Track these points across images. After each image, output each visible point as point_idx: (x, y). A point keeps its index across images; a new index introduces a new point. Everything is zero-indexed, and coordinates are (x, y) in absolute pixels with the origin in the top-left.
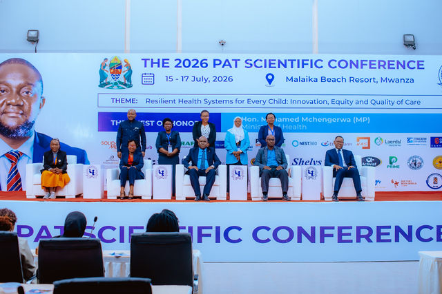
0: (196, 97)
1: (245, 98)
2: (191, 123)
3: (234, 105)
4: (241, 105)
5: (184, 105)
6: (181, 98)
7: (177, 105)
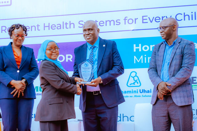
0: (67, 19)
1: (139, 15)
2: (61, 58)
3: (123, 27)
4: (133, 27)
5: (51, 32)
6: (47, 21)
7: (42, 32)
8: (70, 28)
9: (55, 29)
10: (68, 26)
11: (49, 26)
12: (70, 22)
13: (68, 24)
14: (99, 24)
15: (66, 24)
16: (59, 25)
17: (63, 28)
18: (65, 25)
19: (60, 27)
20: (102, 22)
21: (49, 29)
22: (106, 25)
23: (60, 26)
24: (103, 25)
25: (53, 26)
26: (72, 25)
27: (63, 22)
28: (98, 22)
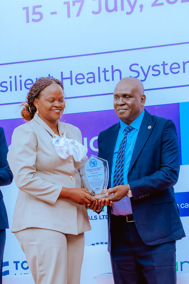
6: (67, 67)
8: (113, 80)
9: (83, 82)
10: (109, 75)
11: (71, 78)
12: (112, 66)
13: (108, 71)
14: (171, 69)
15: (105, 71)
16: (91, 75)
17: (100, 81)
18: (102, 74)
19: (92, 78)
20: (176, 66)
21: (72, 84)
22: (184, 72)
23: (94, 77)
24: (179, 72)
25: (79, 77)
26: (117, 74)
27: (99, 68)
28: (167, 64)
